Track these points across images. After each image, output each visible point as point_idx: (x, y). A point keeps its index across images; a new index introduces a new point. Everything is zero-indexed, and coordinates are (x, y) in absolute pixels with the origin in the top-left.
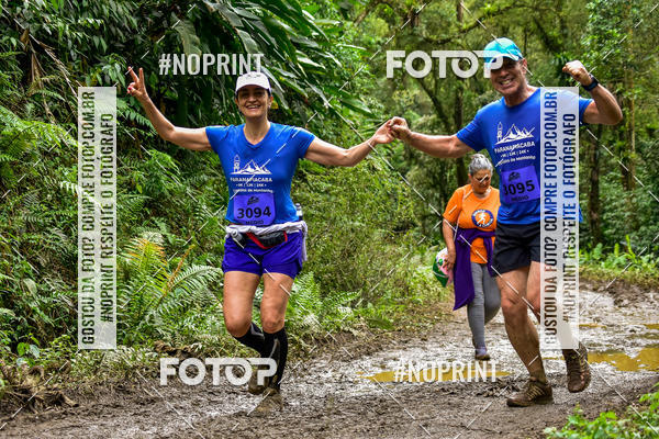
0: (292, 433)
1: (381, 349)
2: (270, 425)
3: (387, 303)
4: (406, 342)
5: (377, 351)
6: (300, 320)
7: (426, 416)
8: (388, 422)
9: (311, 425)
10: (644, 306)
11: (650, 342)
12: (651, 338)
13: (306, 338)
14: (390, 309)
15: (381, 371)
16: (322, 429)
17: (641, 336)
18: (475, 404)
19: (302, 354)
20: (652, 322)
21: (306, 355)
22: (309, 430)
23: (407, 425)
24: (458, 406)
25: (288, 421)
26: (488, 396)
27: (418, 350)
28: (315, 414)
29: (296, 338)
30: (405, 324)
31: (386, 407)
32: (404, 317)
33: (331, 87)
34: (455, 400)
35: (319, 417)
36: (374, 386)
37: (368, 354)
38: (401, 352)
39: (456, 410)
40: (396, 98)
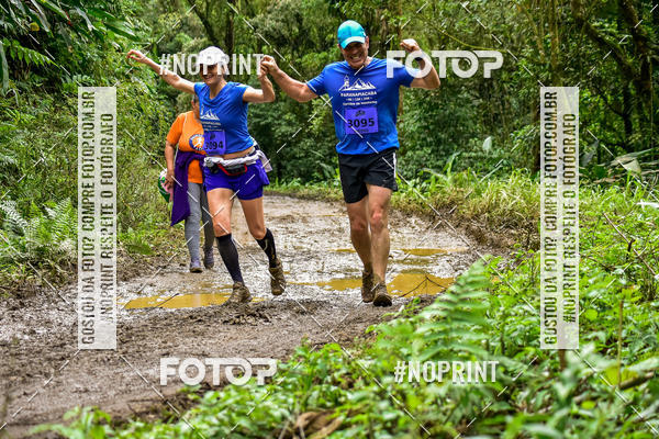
0: (31, 362)
1: (138, 275)
2: (11, 355)
3: (148, 227)
4: (165, 267)
5: (134, 276)
6: (56, 245)
7: (169, 344)
8: (130, 350)
9: (53, 354)
10: (405, 230)
11: (406, 267)
12: (408, 264)
13: (62, 263)
14: (151, 233)
15: (135, 297)
16: (63, 359)
17: (398, 262)
18: (220, 332)
19: (58, 280)
20: (411, 247)
21: (61, 281)
22: (49, 359)
23: (148, 354)
24: (203, 334)
25: (30, 351)
26: (234, 323)
27: (176, 276)
28: (58, 342)
29: (52, 263)
30: (164, 249)
31: (129, 336)
32: (165, 242)
33: (95, 10)
34: (201, 327)
35: (62, 345)
36: (126, 313)
37: (125, 280)
38: (158, 277)
39: (200, 338)
40: (161, 21)
